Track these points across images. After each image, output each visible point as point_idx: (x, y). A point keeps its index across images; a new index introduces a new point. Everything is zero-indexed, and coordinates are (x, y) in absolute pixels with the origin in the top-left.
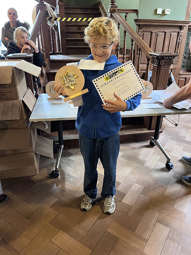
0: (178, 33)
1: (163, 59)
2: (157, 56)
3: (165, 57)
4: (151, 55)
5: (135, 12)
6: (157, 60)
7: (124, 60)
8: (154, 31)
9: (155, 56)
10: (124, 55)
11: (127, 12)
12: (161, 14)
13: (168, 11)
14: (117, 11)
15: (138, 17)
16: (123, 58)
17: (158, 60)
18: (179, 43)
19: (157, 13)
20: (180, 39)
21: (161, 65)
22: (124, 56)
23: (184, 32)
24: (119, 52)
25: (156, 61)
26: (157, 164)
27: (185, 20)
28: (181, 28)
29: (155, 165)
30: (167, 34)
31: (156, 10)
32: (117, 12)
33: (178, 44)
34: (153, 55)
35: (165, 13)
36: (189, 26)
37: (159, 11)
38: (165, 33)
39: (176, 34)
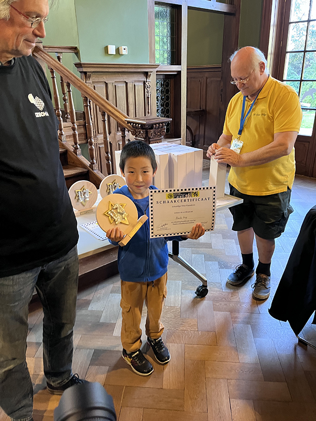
0: (144, 83)
1: (152, 128)
2: (142, 124)
3: (155, 126)
4: (129, 122)
5: (73, 51)
6: (143, 130)
7: (75, 133)
8: (111, 81)
9: (139, 124)
10: (73, 123)
11: (60, 51)
12: (115, 54)
13: (124, 49)
14: (42, 48)
15: (80, 61)
16: (74, 129)
17: (145, 130)
18: (148, 97)
19: (109, 53)
20: (148, 92)
21: (150, 138)
22: (74, 125)
23: (152, 81)
24: (62, 119)
25: (140, 132)
26: (183, 296)
27: (150, 63)
28: (146, 74)
29: (180, 298)
30: (130, 85)
31: (106, 49)
32: (44, 51)
33: (146, 99)
34: (134, 123)
35: (120, 53)
36: (157, 71)
37: (112, 50)
38: (126, 83)
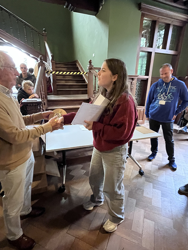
39: (130, 83)
